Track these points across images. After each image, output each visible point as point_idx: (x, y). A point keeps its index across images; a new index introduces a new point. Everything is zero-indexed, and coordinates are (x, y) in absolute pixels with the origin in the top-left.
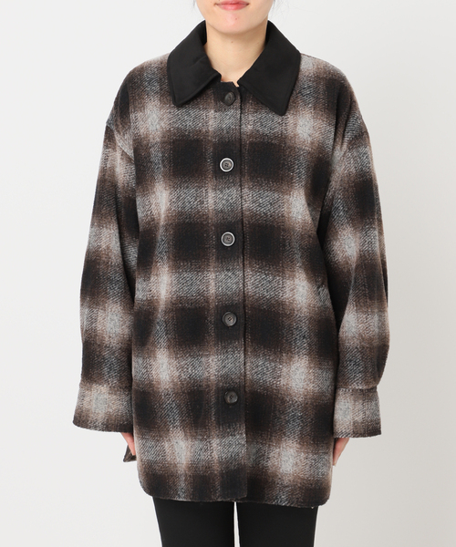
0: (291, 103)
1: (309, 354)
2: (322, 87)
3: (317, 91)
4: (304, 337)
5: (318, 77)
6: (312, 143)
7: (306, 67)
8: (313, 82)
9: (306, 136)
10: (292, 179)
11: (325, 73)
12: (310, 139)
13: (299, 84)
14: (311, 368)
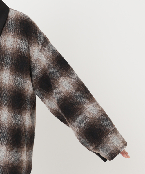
0: (3, 31)
1: (7, 144)
2: (18, 24)
3: (15, 25)
4: (5, 136)
5: (16, 19)
6: (13, 49)
7: (11, 14)
8: (14, 21)
9: (10, 45)
10: (3, 65)
11: (20, 17)
12: (11, 47)
13: (8, 22)
14: (8, 151)
